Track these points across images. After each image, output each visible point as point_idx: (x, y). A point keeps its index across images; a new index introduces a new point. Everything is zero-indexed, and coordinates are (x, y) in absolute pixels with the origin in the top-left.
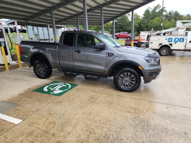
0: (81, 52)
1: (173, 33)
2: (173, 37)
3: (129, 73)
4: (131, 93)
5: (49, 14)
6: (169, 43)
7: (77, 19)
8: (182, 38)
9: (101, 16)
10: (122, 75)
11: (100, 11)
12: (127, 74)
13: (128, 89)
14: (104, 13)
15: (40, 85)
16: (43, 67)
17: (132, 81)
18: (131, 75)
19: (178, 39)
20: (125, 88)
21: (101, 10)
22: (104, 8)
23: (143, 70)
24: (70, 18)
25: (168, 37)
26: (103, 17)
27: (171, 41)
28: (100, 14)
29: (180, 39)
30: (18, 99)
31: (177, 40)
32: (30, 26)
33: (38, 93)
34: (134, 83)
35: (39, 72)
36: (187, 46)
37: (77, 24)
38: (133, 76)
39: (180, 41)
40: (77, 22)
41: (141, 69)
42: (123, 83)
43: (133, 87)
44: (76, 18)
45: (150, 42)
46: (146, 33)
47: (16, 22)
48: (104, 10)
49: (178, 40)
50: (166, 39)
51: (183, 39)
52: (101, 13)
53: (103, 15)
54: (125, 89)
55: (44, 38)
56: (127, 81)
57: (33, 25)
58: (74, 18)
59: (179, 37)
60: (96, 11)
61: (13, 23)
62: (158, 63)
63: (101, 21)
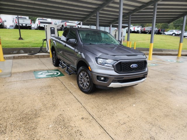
7: (129, 18)
9: (154, 12)
10: (81, 74)
11: (153, 7)
26: (156, 13)
28: (153, 10)
35: (54, 61)
41: (90, 70)
42: (81, 82)
43: (87, 88)
47: (81, 23)
53: (156, 10)
58: (126, 16)
60: (150, 7)
61: (79, 24)
62: (113, 67)
63: (153, 18)
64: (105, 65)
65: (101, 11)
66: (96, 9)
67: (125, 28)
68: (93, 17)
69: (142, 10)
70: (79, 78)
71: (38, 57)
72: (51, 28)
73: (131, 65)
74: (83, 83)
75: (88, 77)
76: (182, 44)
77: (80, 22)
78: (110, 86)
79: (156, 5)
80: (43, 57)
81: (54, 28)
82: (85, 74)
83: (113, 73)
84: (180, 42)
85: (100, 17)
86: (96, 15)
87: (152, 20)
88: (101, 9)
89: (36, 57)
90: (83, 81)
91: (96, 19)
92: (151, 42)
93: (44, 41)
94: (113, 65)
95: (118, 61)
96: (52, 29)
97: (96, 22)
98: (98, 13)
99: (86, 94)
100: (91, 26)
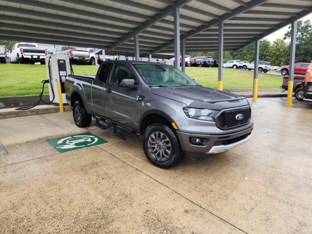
3: (162, 133)
4: (168, 172)
7: (182, 43)
9: (219, 35)
10: (152, 136)
11: (218, 28)
12: (159, 135)
14: (225, 30)
16: (80, 110)
17: (166, 148)
18: (164, 138)
20: (156, 159)
23: (178, 130)
24: (172, 41)
26: (223, 37)
28: (218, 33)
34: (169, 152)
35: (77, 117)
40: (182, 47)
41: (176, 128)
42: (153, 150)
43: (168, 160)
48: (226, 25)
52: (219, 30)
53: (223, 33)
60: (212, 27)
61: (100, 53)
62: (215, 121)
63: (219, 43)
64: (200, 118)
65: (143, 32)
66: (134, 29)
67: (170, 58)
68: (128, 41)
69: (201, 33)
70: (149, 143)
71: (37, 112)
72: (59, 61)
73: (235, 116)
74: (156, 151)
75: (168, 139)
76: (257, 80)
77: (100, 50)
78: (211, 151)
79: (222, 25)
80: (47, 111)
81: (64, 61)
82: (162, 136)
83: (216, 130)
84: (255, 77)
85: (140, 42)
86: (133, 39)
87: (217, 46)
88: (143, 30)
89: (33, 114)
90: (156, 147)
91: (135, 46)
92: (220, 79)
93: (44, 83)
94: (214, 118)
95: (220, 110)
96: (61, 62)
97: (135, 50)
98: (137, 36)
99: (165, 170)
100: (118, 55)
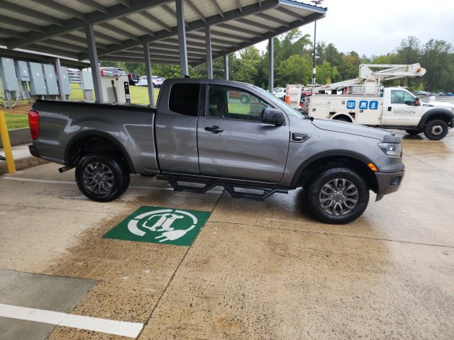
0: (222, 131)
1: (354, 90)
2: (358, 100)
5: (80, 31)
6: (349, 111)
7: (145, 49)
8: (373, 102)
10: (327, 185)
12: (340, 182)
13: (341, 217)
15: (110, 218)
16: (106, 170)
17: (349, 197)
18: (347, 185)
19: (367, 102)
20: (334, 215)
21: (207, 31)
22: (213, 27)
23: (378, 171)
24: (125, 43)
25: (347, 99)
26: (211, 49)
27: (353, 108)
29: (371, 102)
30: (80, 264)
31: (364, 104)
32: (8, 60)
33: (123, 241)
34: (355, 201)
35: (94, 184)
36: (383, 117)
37: (146, 61)
38: (354, 186)
39: (370, 108)
40: (146, 55)
41: (374, 169)
42: (329, 203)
43: (353, 210)
44: (142, 46)
45: (311, 108)
46: (298, 87)
49: (367, 105)
50: (343, 103)
51: (377, 103)
52: (206, 38)
53: (211, 43)
54: (334, 217)
55: (48, 93)
56: (337, 198)
57: (17, 57)
58: (137, 44)
59: (369, 100)
70: (320, 196)
74: (333, 205)
90: (333, 200)
